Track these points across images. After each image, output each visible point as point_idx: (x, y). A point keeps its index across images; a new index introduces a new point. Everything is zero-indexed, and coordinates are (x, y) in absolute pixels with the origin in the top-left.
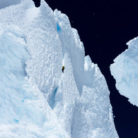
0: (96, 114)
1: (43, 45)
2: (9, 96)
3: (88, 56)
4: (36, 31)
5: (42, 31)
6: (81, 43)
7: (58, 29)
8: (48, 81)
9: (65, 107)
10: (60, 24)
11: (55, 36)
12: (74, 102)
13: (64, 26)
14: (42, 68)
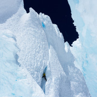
0: (77, 83)
1: (34, 39)
2: (7, 77)
3: (67, 42)
4: (28, 30)
5: (32, 29)
6: (61, 34)
7: (44, 26)
8: (39, 63)
9: (53, 80)
10: (45, 23)
11: (42, 31)
12: (59, 76)
13: (47, 24)
14: (34, 54)
